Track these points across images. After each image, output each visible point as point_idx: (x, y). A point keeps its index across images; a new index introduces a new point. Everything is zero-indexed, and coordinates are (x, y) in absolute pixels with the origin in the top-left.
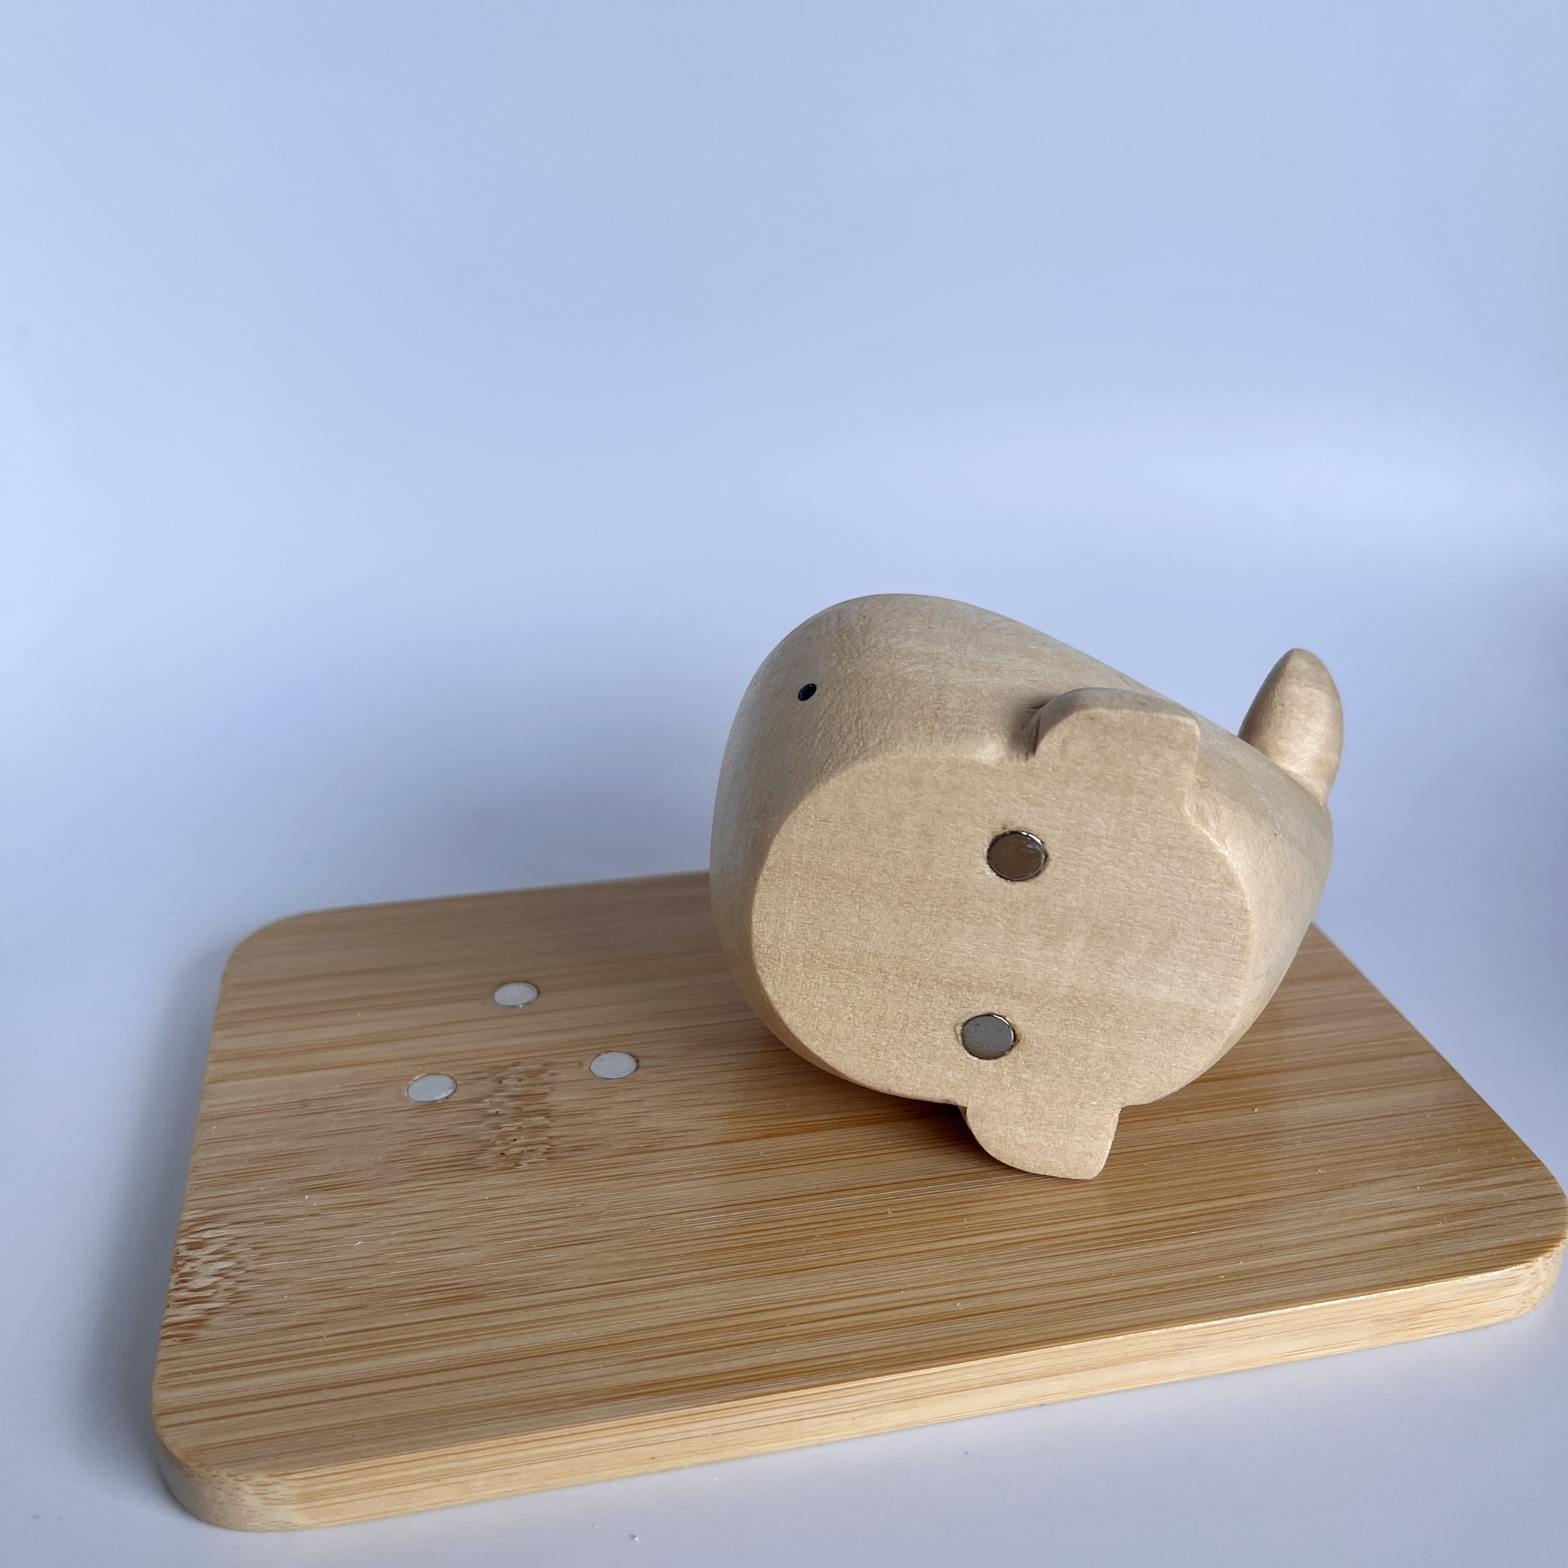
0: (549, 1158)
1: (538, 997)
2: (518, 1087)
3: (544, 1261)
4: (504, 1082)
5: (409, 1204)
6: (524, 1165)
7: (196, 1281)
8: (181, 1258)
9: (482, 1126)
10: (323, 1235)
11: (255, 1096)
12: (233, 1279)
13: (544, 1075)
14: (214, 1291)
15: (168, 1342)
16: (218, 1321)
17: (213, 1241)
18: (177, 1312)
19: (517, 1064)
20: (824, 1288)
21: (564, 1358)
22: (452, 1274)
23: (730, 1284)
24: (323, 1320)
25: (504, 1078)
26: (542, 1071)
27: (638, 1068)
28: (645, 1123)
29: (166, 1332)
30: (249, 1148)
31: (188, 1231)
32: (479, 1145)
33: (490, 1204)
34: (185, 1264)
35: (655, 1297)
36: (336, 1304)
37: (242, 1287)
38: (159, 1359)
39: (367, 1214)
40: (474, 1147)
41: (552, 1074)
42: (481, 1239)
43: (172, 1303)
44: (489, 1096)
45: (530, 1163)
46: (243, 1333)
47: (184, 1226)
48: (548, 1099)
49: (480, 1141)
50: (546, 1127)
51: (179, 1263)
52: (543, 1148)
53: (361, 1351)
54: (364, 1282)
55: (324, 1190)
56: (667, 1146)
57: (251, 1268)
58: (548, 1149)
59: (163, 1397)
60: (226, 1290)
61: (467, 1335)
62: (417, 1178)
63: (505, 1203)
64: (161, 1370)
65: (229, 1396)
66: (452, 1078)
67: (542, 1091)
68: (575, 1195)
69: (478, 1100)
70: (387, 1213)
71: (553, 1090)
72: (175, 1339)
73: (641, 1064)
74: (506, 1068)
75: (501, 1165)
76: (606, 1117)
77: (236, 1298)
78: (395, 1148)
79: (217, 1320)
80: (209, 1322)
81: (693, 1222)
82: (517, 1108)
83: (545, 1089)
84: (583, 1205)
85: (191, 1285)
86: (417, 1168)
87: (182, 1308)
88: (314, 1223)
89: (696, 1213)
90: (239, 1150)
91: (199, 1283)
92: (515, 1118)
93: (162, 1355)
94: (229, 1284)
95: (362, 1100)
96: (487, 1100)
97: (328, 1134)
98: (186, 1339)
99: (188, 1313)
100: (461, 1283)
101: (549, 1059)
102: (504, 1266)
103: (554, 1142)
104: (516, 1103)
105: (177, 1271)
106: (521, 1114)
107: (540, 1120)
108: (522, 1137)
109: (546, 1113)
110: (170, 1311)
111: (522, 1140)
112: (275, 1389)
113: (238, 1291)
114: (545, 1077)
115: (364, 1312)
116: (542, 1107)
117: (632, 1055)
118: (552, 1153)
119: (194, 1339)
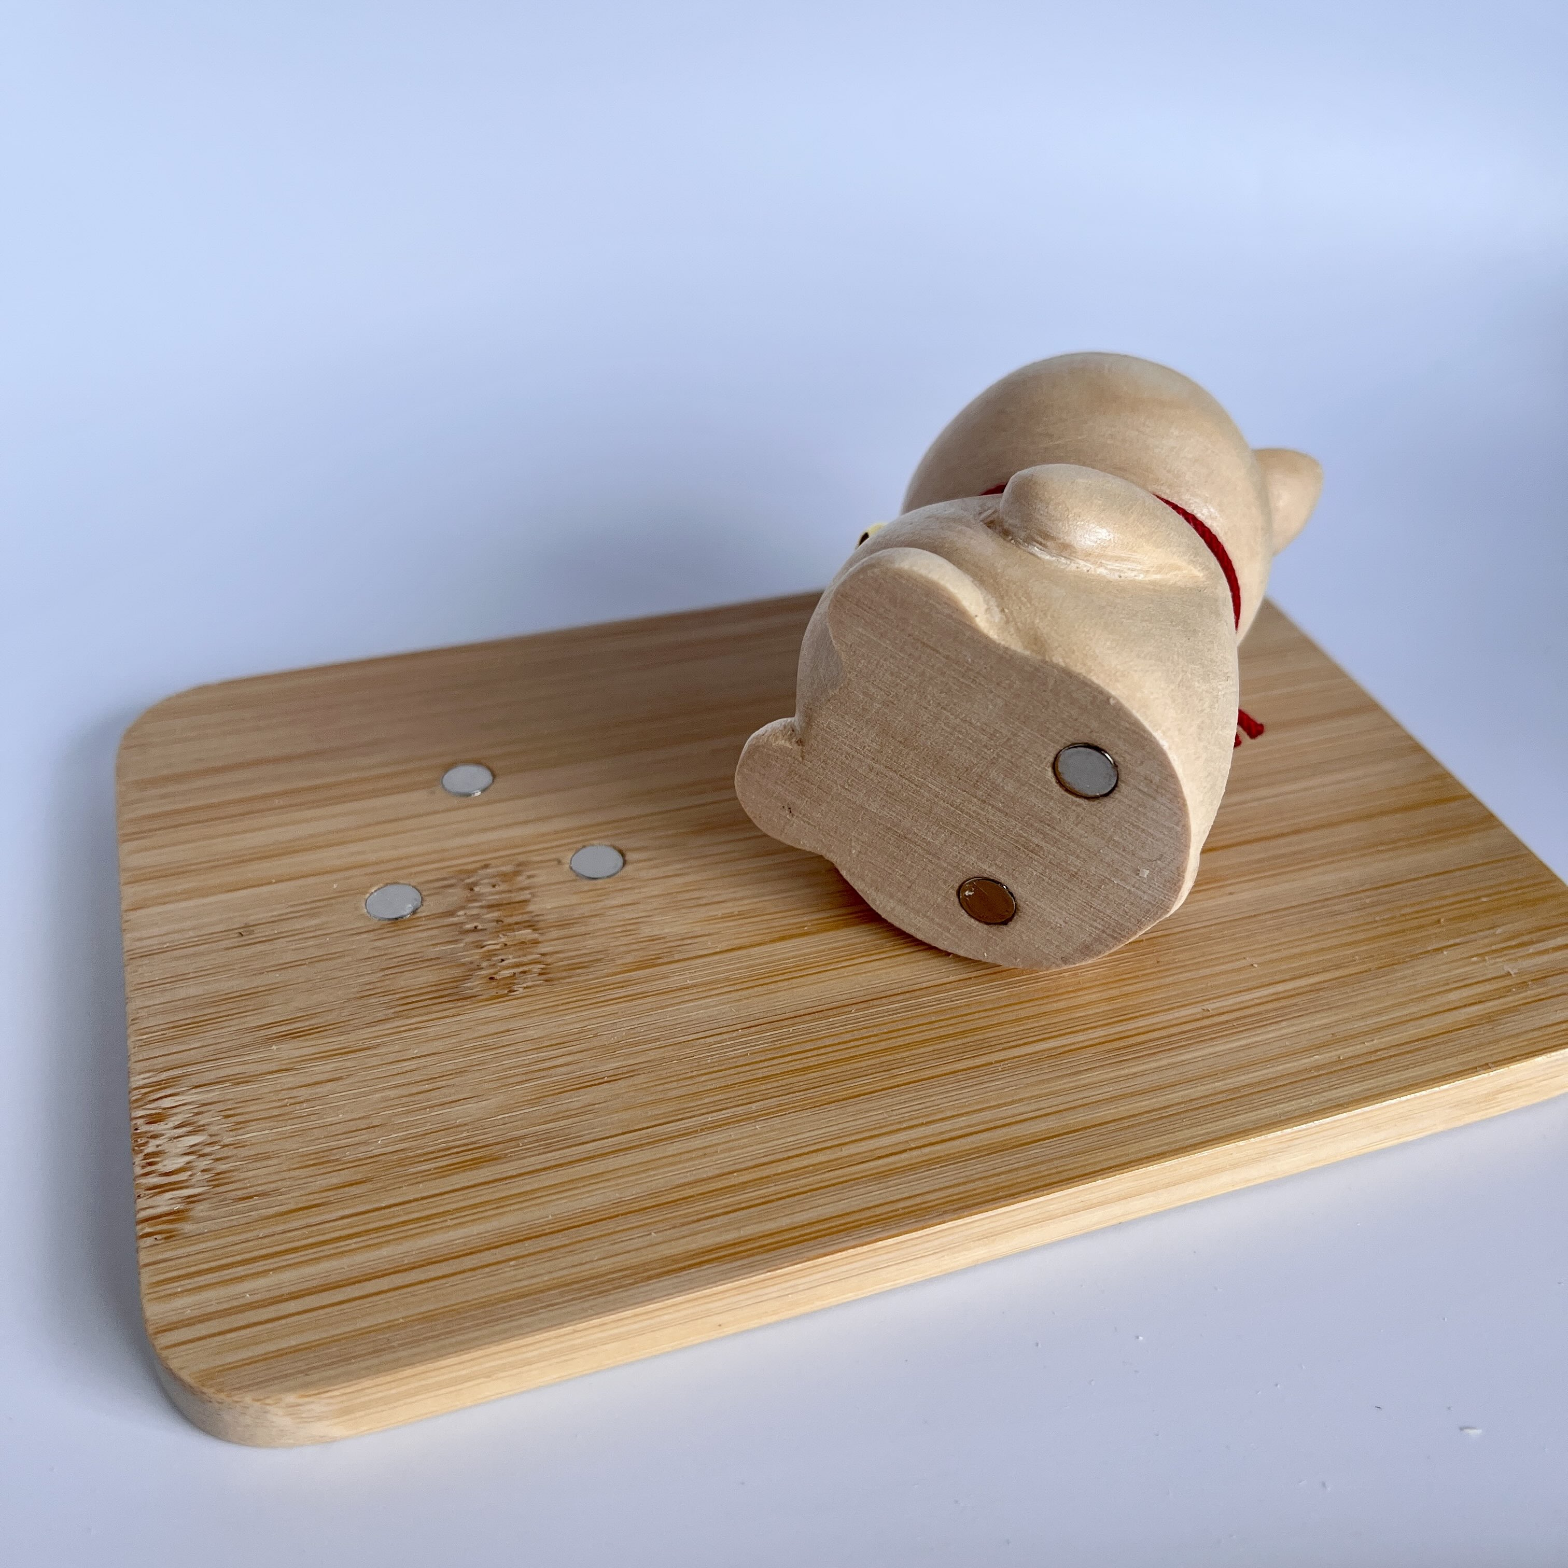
0: (546, 981)
1: (493, 781)
2: (493, 894)
3: (565, 1107)
4: (476, 889)
5: (397, 1048)
6: (520, 991)
7: (165, 1162)
8: (141, 1135)
9: (462, 945)
10: (304, 1093)
11: (188, 924)
12: (209, 1157)
13: (520, 878)
14: (189, 1173)
15: (149, 1241)
16: (202, 1211)
17: (174, 1111)
18: (151, 1202)
19: (486, 866)
20: (881, 1117)
21: (611, 1226)
22: (462, 1132)
23: (778, 1120)
24: (324, 1200)
25: (475, 884)
26: (516, 873)
27: (625, 863)
28: (646, 931)
29: (143, 1229)
30: (193, 991)
31: (141, 1102)
32: (463, 969)
33: (490, 1041)
34: (147, 1142)
35: (697, 1143)
36: (335, 1180)
37: (222, 1167)
38: (142, 1263)
39: (349, 1064)
40: (457, 972)
41: (529, 877)
42: (487, 1085)
43: (143, 1193)
44: (463, 908)
45: (525, 988)
46: (235, 1223)
47: (136, 1095)
48: (531, 907)
49: (463, 964)
50: (536, 942)
51: (140, 1141)
52: (537, 968)
53: (376, 1235)
54: (362, 1149)
55: (293, 1038)
56: (677, 957)
57: (227, 1141)
58: (542, 969)
59: (155, 1311)
60: (203, 1171)
61: (495, 1206)
62: (397, 1016)
63: (506, 1039)
64: (146, 1277)
65: (235, 1303)
66: (414, 887)
67: (522, 898)
68: (583, 1024)
69: (452, 913)
70: (375, 1061)
71: (533, 895)
72: (155, 1237)
73: (627, 858)
74: (474, 871)
75: (493, 993)
76: (600, 926)
77: (217, 1180)
78: (367, 979)
79: (200, 1210)
80: (191, 1214)
81: (723, 1048)
82: (498, 921)
83: (526, 895)
84: (596, 1036)
85: (160, 1167)
86: (396, 1003)
87: (154, 1198)
88: (288, 1080)
89: (725, 1036)
90: (182, 993)
91: (170, 1164)
92: (496, 933)
93: (144, 1258)
94: (204, 1163)
95: (313, 922)
96: (461, 913)
97: (283, 967)
98: (170, 1236)
99: (164, 1203)
100: (475, 1143)
101: (522, 858)
102: (520, 1116)
103: (549, 960)
104: (495, 914)
105: (141, 1151)
106: (503, 927)
107: (526, 934)
108: (510, 957)
109: (531, 925)
110: (142, 1203)
111: (511, 960)
112: (286, 1290)
113: (218, 1171)
114: (522, 880)
115: (369, 1186)
116: (526, 917)
117: (615, 848)
118: (549, 973)
119: (177, 1235)
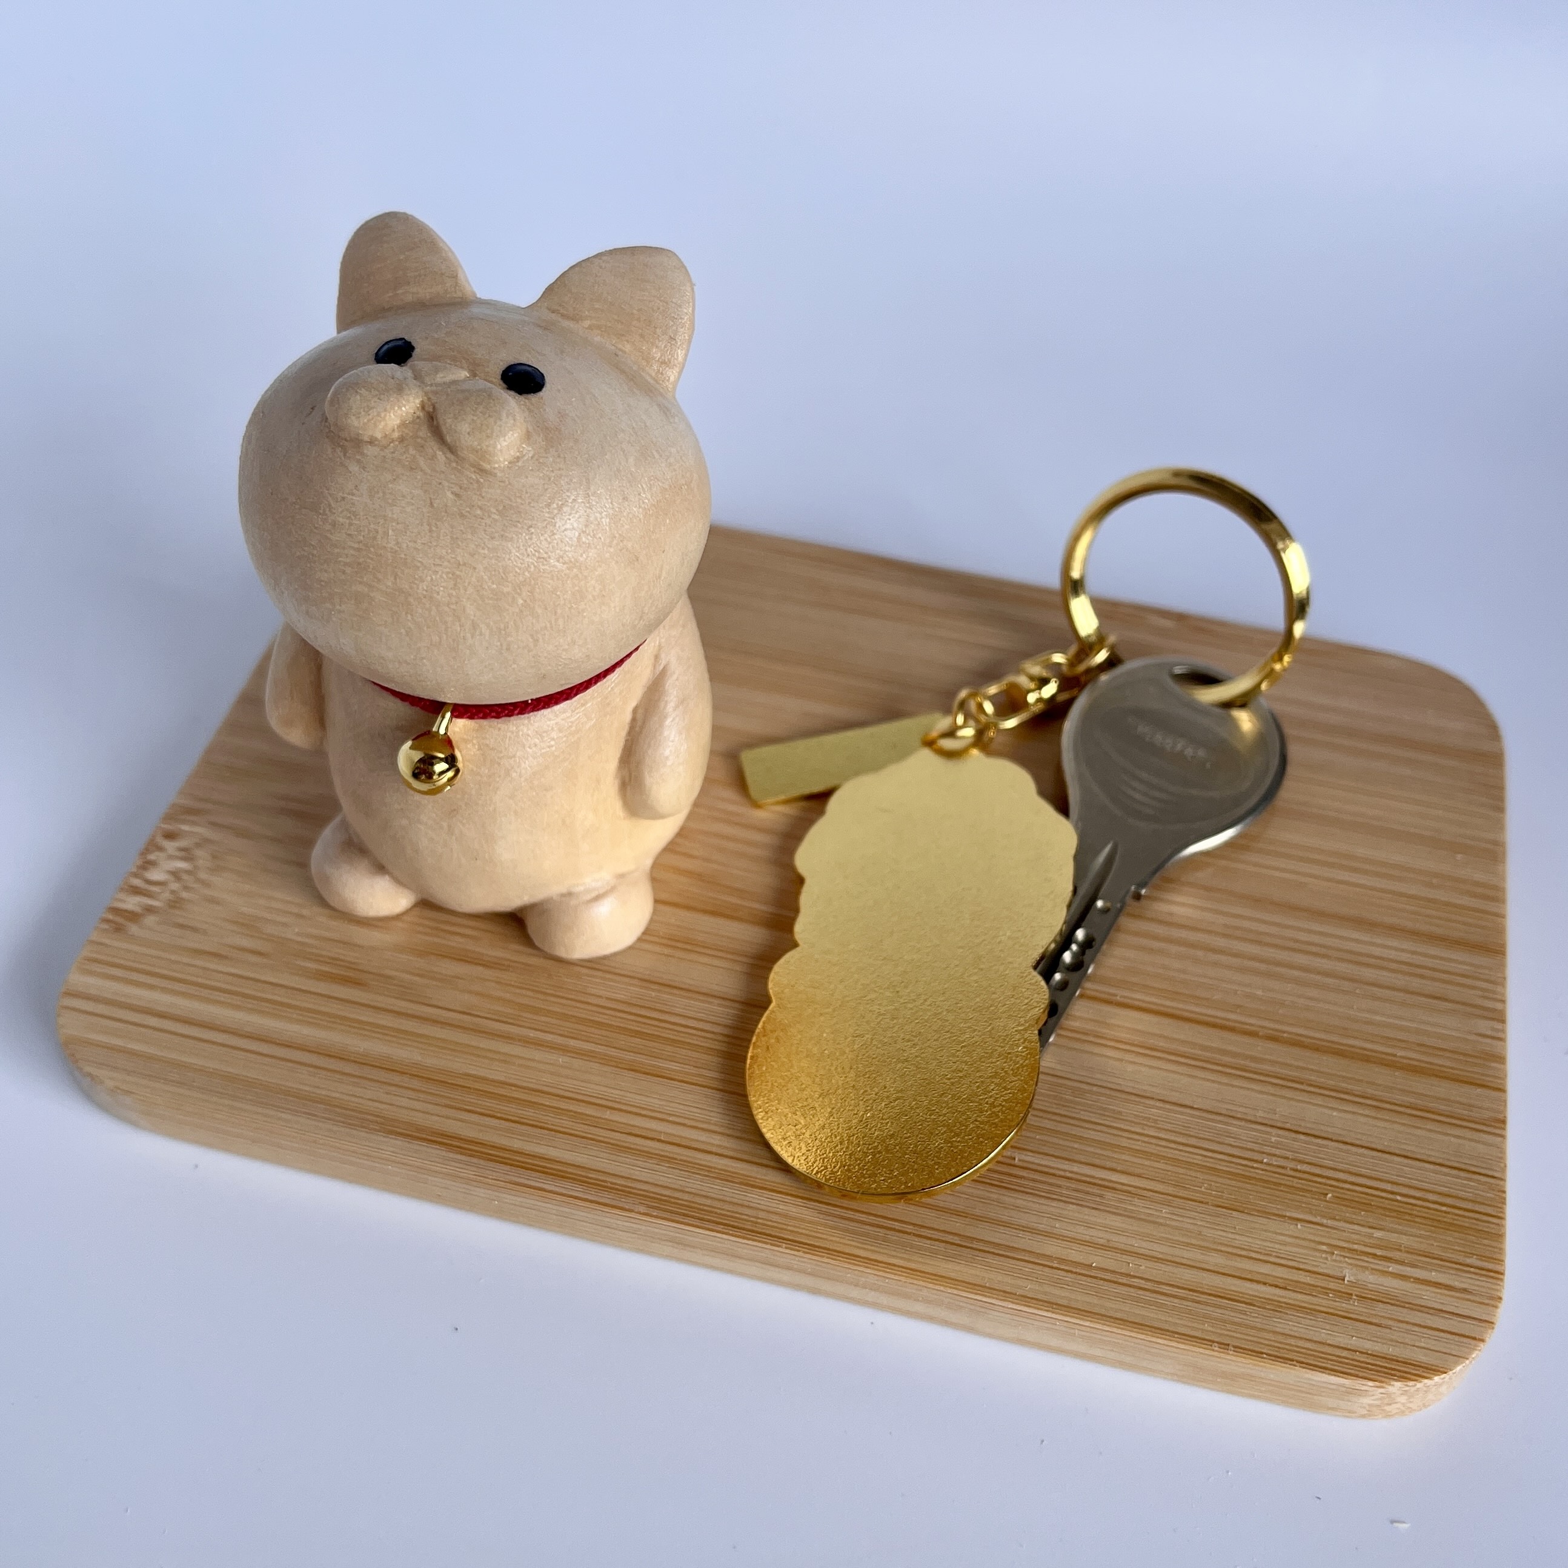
3: (437, 969)
7: (153, 873)
8: (154, 844)
12: (182, 883)
14: (162, 889)
15: (105, 926)
16: (151, 921)
17: (185, 835)
18: (126, 898)
20: (660, 1102)
21: (394, 1078)
22: (355, 951)
24: (228, 954)
31: (171, 817)
34: (154, 851)
35: (507, 1048)
37: (184, 895)
46: (164, 941)
51: (150, 848)
57: (203, 875)
59: (75, 979)
60: (171, 891)
61: (334, 1020)
65: (123, 999)
72: (111, 924)
77: (176, 903)
80: (143, 920)
85: (148, 875)
87: (131, 896)
91: (155, 875)
98: (119, 929)
99: (132, 903)
100: (355, 964)
102: (403, 961)
105: (145, 855)
110: (122, 896)
113: (180, 896)
115: (265, 960)
119: (125, 931)
